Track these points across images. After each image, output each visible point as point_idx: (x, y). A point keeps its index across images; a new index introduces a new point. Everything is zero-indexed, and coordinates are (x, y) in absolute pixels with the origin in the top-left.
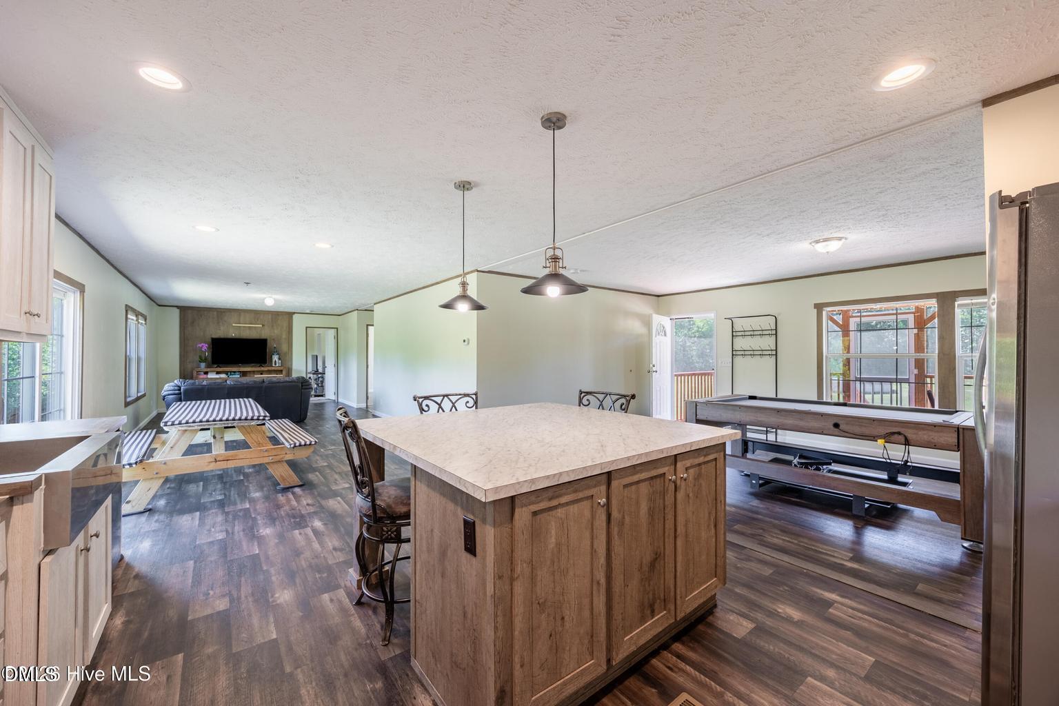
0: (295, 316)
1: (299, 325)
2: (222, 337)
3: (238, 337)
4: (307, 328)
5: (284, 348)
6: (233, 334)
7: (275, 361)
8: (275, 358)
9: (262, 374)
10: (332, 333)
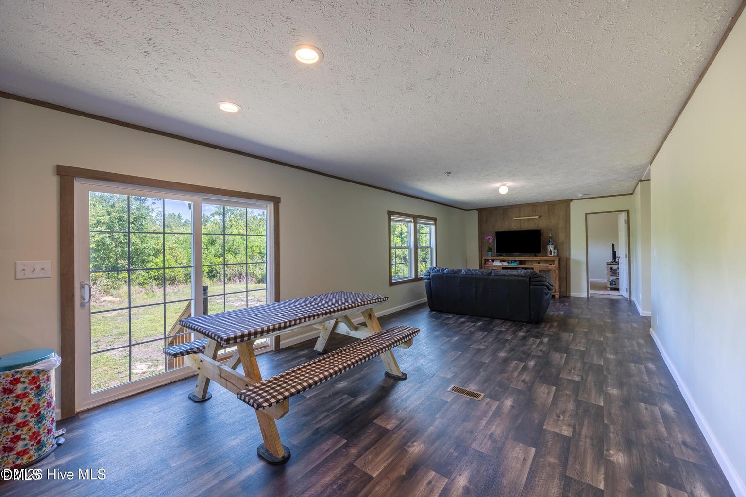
0: (572, 204)
1: (577, 213)
2: (507, 230)
3: (518, 229)
4: (586, 214)
5: (562, 237)
6: (515, 227)
7: (551, 251)
8: (551, 248)
9: (539, 263)
10: (623, 217)
